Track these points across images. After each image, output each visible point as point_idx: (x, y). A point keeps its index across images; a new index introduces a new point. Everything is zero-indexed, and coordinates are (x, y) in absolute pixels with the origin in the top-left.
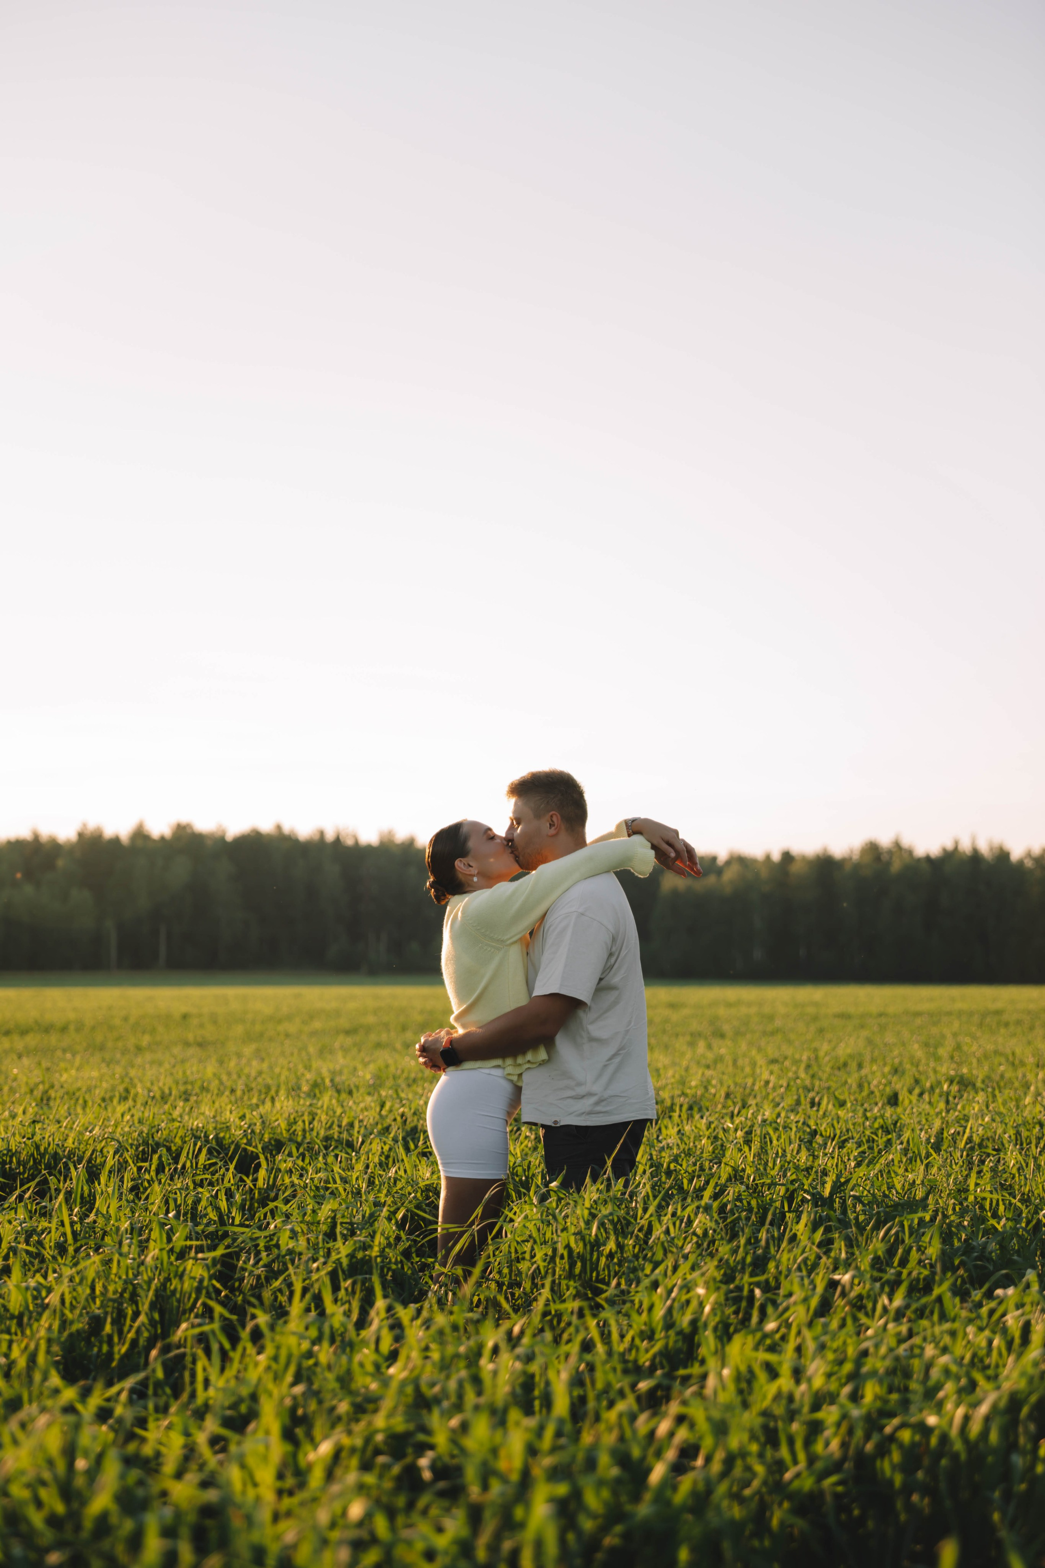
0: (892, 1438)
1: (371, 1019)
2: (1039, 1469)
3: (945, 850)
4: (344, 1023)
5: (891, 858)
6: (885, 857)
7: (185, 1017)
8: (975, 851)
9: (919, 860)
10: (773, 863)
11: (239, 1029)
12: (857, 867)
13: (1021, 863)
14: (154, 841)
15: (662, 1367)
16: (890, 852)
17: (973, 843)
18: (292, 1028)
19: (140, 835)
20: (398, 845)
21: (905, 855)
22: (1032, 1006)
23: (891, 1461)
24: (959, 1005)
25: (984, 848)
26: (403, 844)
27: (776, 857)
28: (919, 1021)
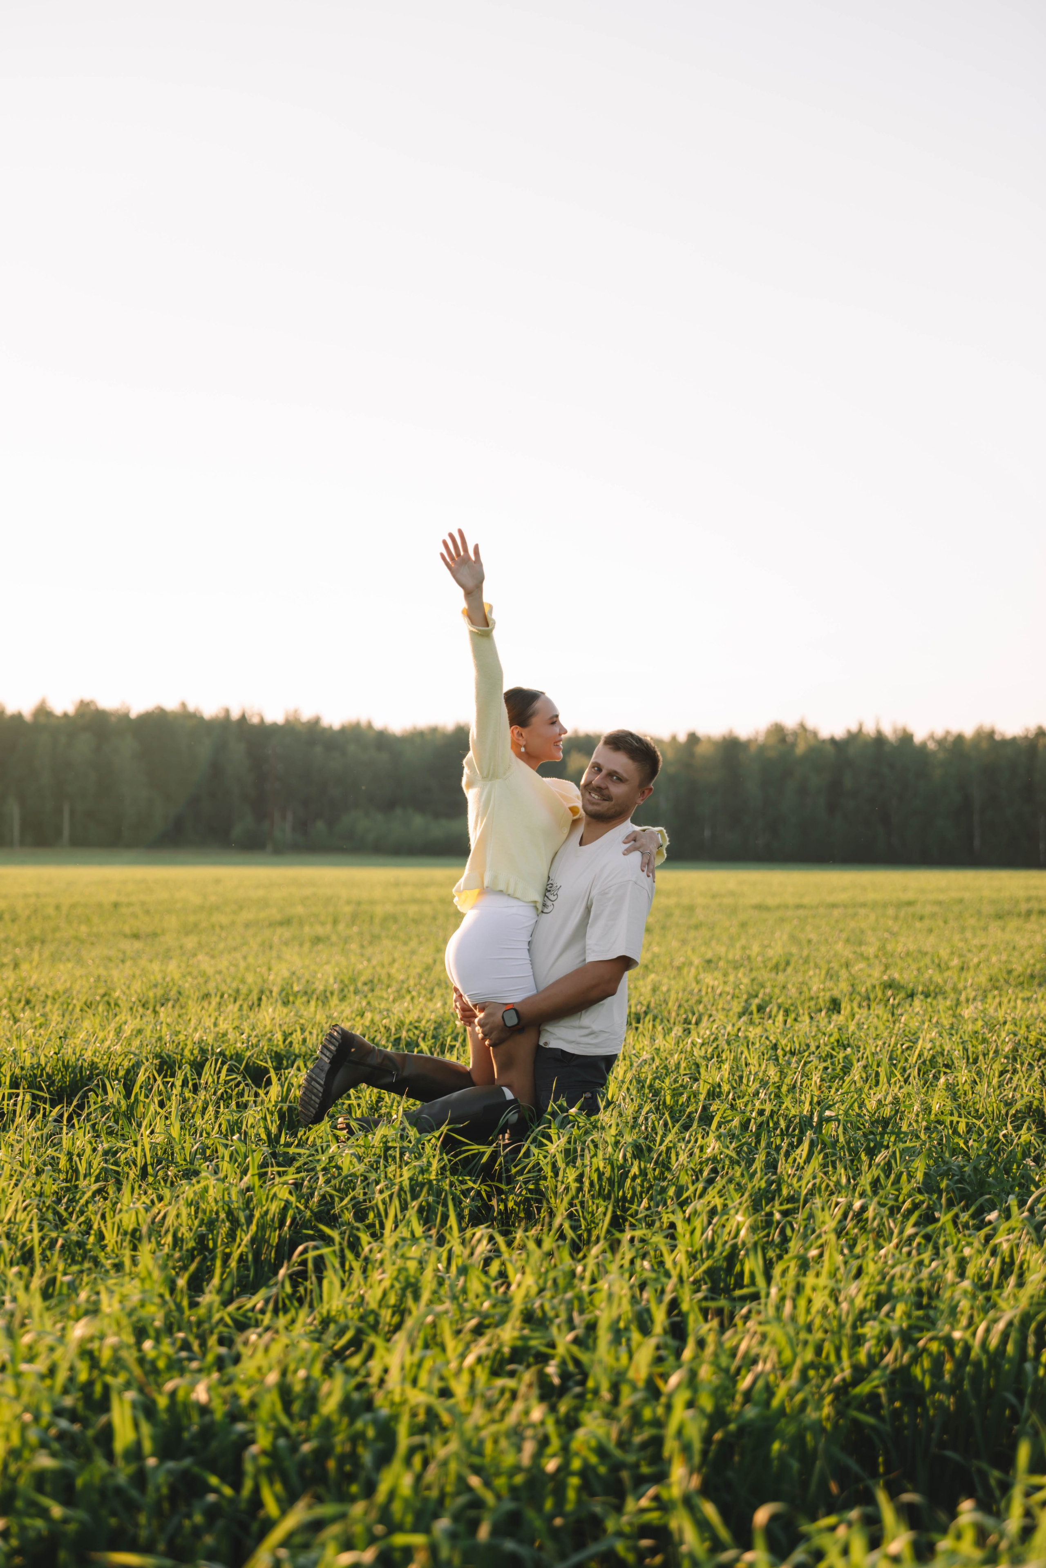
0: (925, 1349)
1: (300, 910)
2: (1041, 1372)
3: (849, 732)
4: (274, 913)
5: (796, 739)
6: (790, 739)
7: (116, 905)
8: (879, 733)
9: (824, 741)
10: (680, 744)
11: (172, 922)
12: (762, 748)
13: (924, 745)
14: (57, 717)
15: (706, 1283)
16: (795, 734)
17: (878, 724)
18: (224, 920)
19: (42, 712)
20: (303, 724)
21: (810, 737)
22: (942, 897)
23: (922, 1367)
24: (871, 896)
25: (888, 731)
26: (309, 722)
27: (682, 738)
28: (836, 913)
